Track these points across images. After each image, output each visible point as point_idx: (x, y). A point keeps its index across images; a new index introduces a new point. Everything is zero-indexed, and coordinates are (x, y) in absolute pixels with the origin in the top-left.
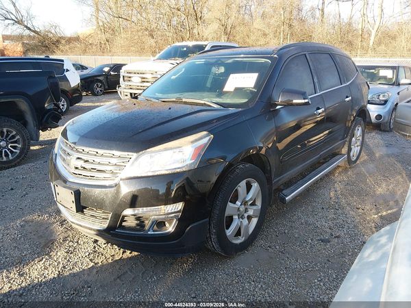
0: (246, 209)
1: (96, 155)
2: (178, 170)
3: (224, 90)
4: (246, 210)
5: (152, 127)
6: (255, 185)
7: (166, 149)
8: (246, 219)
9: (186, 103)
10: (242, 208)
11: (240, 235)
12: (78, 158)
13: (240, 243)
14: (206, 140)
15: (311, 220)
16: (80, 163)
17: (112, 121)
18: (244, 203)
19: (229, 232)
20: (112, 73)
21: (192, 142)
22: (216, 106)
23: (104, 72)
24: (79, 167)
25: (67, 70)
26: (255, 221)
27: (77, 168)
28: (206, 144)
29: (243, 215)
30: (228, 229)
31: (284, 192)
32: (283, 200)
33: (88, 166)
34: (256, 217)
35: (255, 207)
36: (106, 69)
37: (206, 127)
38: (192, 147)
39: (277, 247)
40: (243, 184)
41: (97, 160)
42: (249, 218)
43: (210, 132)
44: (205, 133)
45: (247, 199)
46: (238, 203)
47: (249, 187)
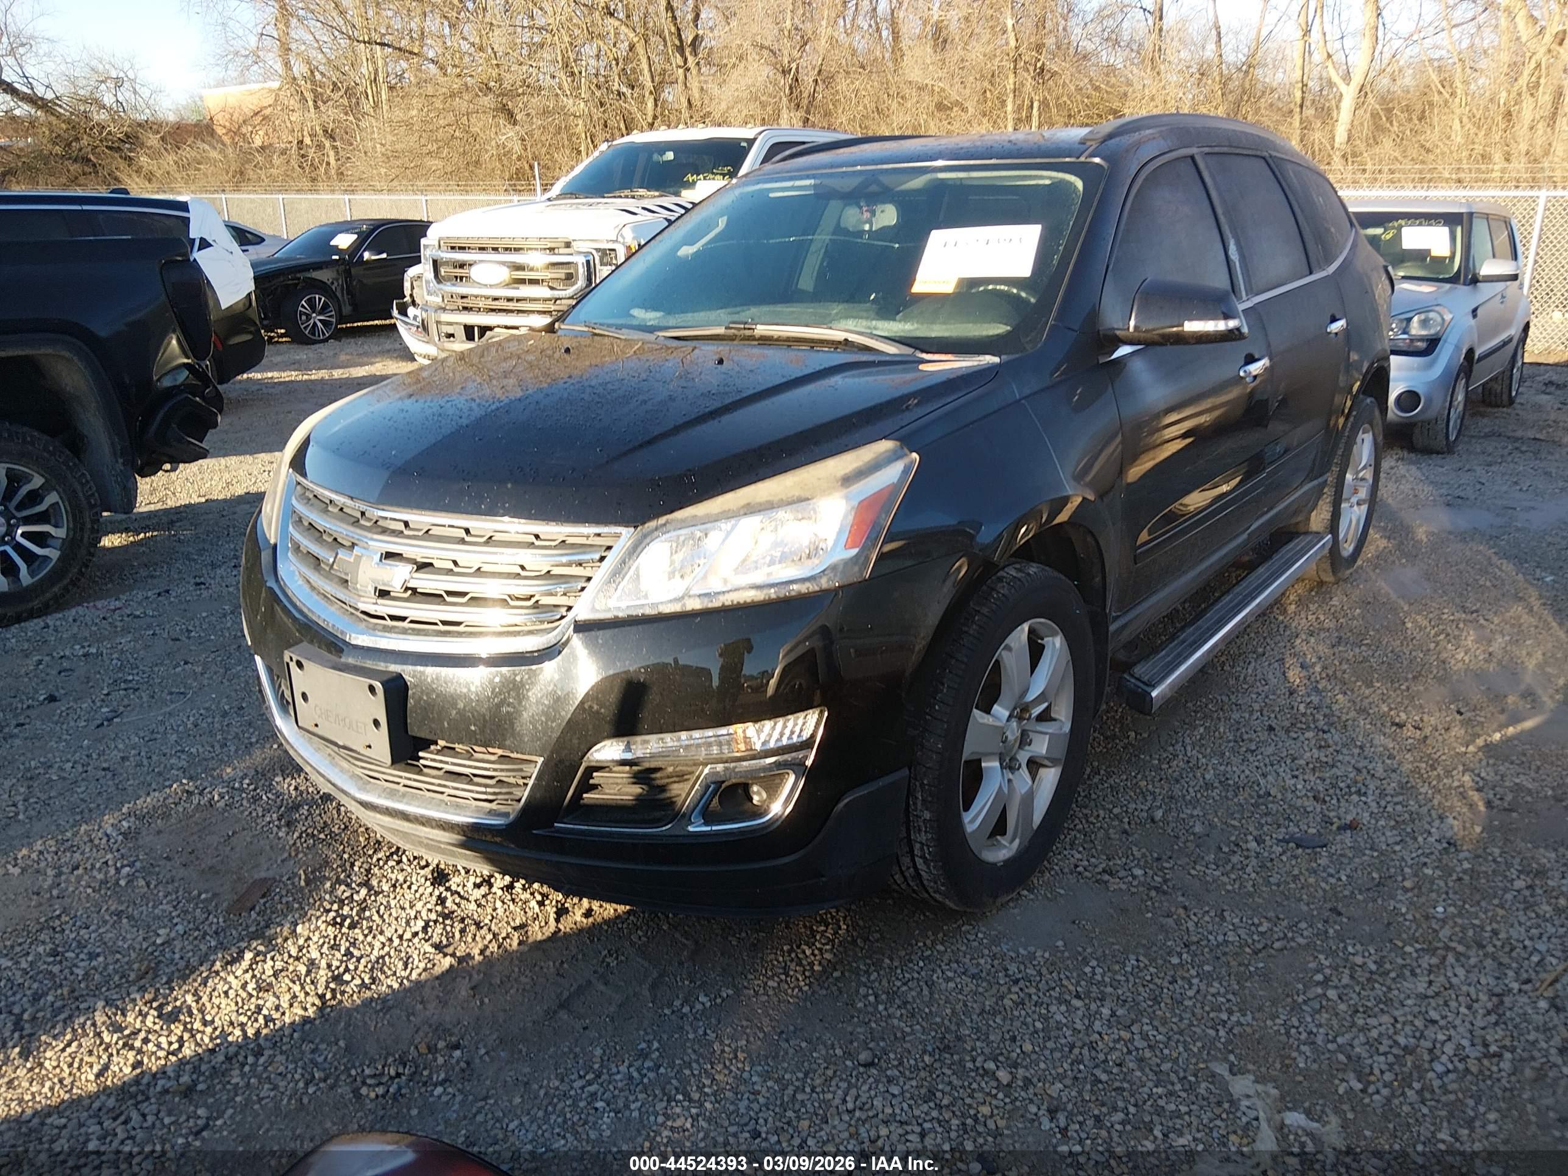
0: (1024, 734)
1: (462, 541)
2: (803, 588)
3: (917, 288)
4: (1024, 740)
5: (677, 429)
6: (1055, 644)
7: (750, 509)
8: (1024, 772)
9: (766, 341)
10: (1013, 731)
11: (1003, 833)
12: (389, 555)
13: (1008, 862)
14: (892, 474)
15: (1237, 771)
16: (398, 576)
17: (507, 408)
18: (1021, 711)
19: (974, 819)
20: (367, 255)
21: (848, 480)
22: (891, 349)
23: (336, 250)
24: (396, 587)
25: (204, 244)
26: (1050, 777)
27: (383, 594)
28: (894, 488)
29: (1013, 759)
30: (967, 808)
31: (1138, 670)
32: (1140, 701)
33: (426, 583)
34: (1054, 762)
35: (1049, 728)
36: (344, 241)
37: (890, 424)
38: (847, 498)
39: (1138, 872)
40: (1020, 635)
41: (469, 558)
42: (1034, 765)
43: (908, 442)
44: (885, 446)
45: (1031, 696)
46: (1000, 711)
47: (1036, 651)
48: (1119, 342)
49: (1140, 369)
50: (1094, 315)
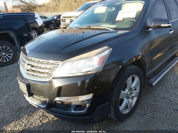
0: (131, 92)
1: (38, 63)
3: (117, 20)
4: (131, 94)
5: (72, 44)
6: (137, 79)
7: (81, 59)
8: (131, 99)
9: (93, 29)
10: (129, 93)
11: (127, 108)
12: (28, 64)
13: (128, 113)
14: (107, 52)
15: (166, 96)
16: (29, 67)
18: (130, 89)
19: (121, 108)
20: (58, 19)
21: (98, 54)
22: (111, 30)
23: (54, 19)
25: (37, 18)
26: (135, 99)
27: (28, 70)
28: (107, 55)
29: (129, 97)
30: (120, 106)
31: (151, 80)
32: (151, 85)
33: (33, 69)
34: (135, 97)
35: (135, 91)
36: (55, 18)
37: (107, 43)
38: (98, 57)
39: (149, 114)
40: (130, 78)
41: (39, 65)
42: (132, 98)
43: (110, 46)
44: (106, 47)
45: (132, 87)
46: (127, 90)
47: (133, 79)
48: (150, 28)
49: (153, 33)
50: (146, 23)
